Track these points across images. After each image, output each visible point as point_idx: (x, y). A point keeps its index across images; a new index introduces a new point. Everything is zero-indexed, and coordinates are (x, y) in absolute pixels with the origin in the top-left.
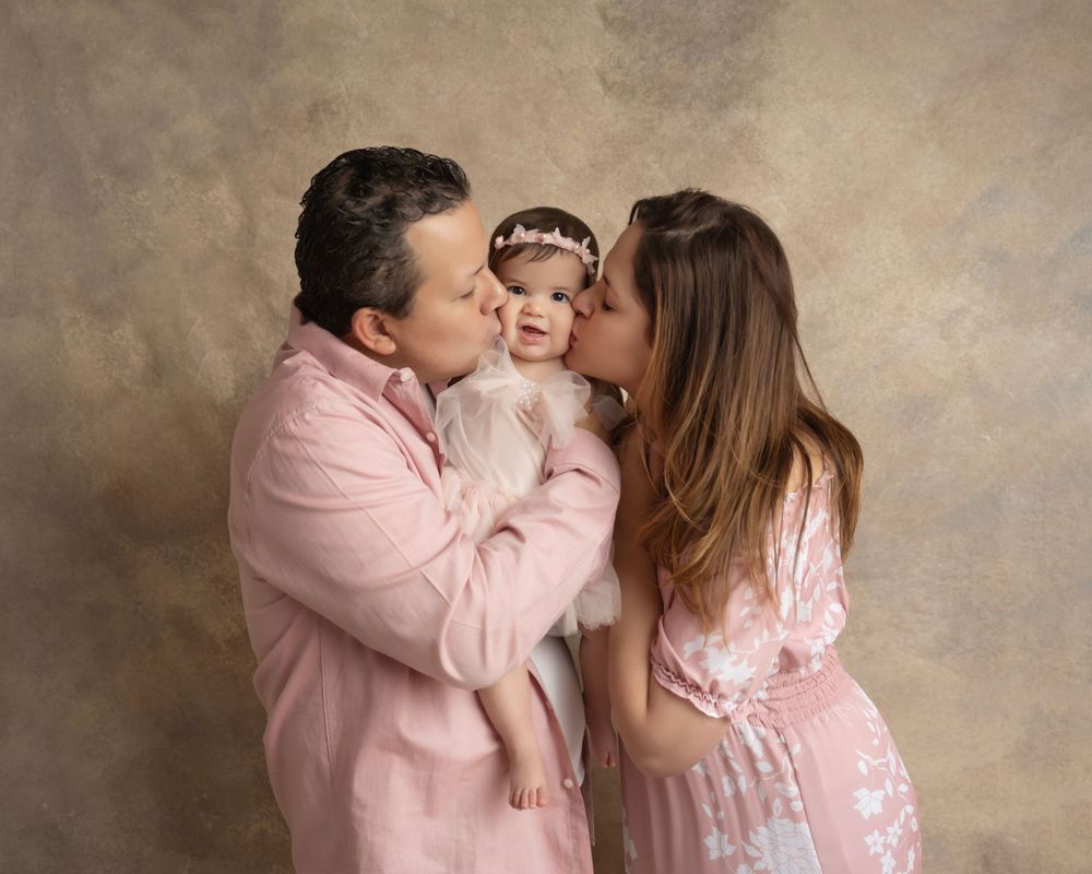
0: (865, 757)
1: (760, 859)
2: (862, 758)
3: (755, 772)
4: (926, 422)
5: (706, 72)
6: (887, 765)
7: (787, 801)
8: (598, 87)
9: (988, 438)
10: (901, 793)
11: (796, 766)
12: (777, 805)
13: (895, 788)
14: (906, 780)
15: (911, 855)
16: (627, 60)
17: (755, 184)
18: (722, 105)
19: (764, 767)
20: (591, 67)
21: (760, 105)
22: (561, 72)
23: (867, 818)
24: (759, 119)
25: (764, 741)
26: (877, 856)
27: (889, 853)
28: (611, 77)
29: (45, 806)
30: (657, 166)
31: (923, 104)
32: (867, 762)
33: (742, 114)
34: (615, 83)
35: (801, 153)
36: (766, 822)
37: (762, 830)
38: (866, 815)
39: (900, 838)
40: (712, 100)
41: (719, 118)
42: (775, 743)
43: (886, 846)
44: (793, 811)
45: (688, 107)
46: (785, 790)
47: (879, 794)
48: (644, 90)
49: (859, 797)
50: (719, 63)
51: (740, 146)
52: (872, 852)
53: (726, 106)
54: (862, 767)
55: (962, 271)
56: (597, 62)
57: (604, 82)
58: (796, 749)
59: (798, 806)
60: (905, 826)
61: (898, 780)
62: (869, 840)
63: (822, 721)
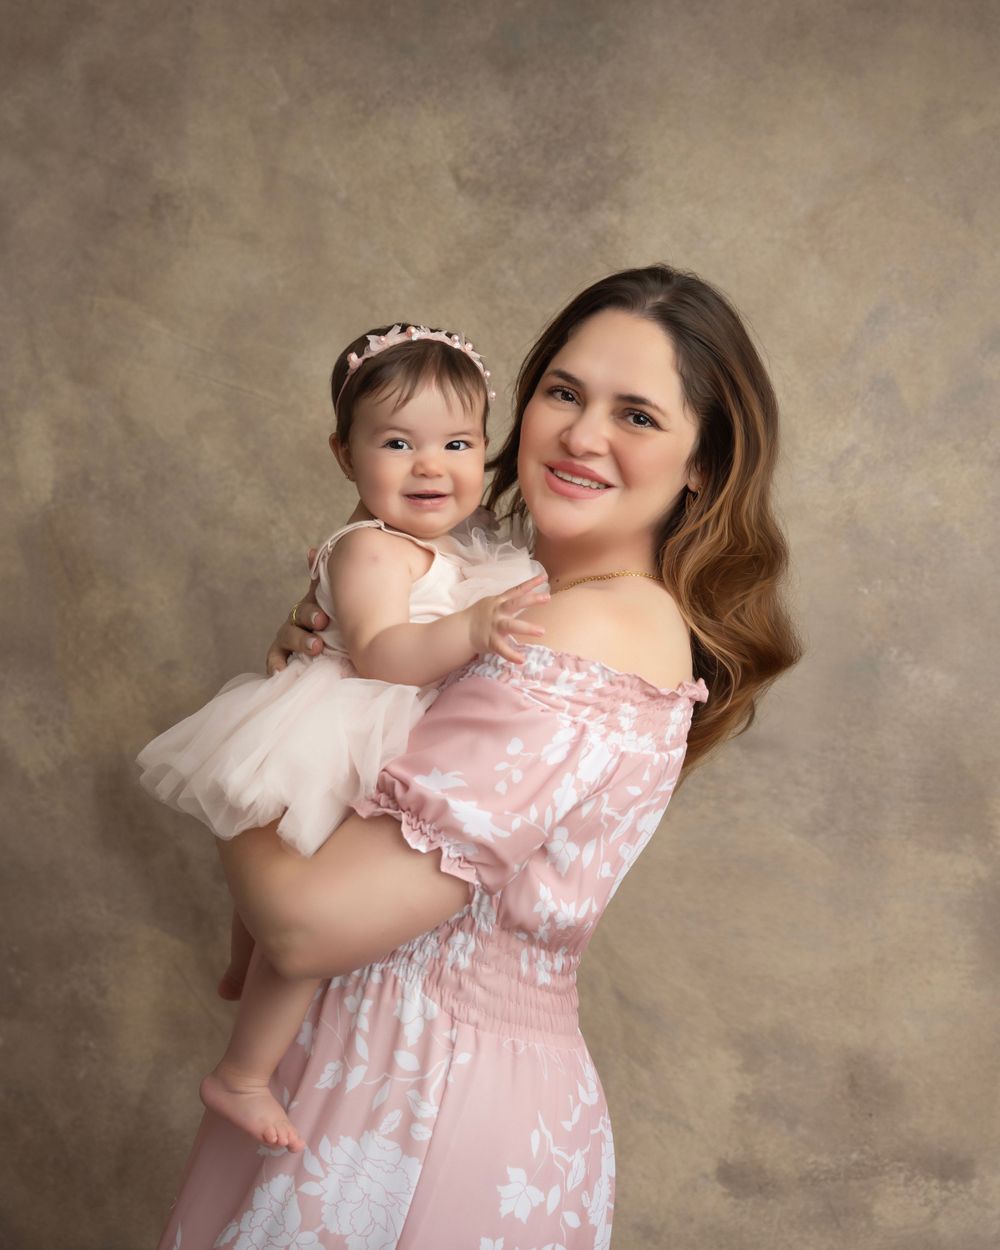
0: (544, 1129)
1: (317, 1179)
2: (539, 1128)
3: (390, 1064)
7: (410, 1119)
8: (451, 184)
9: (866, 591)
10: (564, 1223)
11: (451, 1079)
12: (392, 1119)
13: (559, 1210)
18: (584, 206)
19: (406, 1060)
20: (441, 162)
21: (623, 206)
22: (413, 169)
23: (503, 1215)
24: (623, 222)
25: (429, 1025)
28: (464, 174)
32: (543, 1137)
33: (605, 217)
34: (469, 179)
36: (362, 1134)
37: (347, 1143)
38: (505, 1209)
40: (572, 201)
41: (579, 221)
42: (441, 1036)
44: (410, 1135)
45: (547, 207)
46: (417, 1104)
47: (536, 1196)
48: (499, 188)
49: (512, 1179)
53: (588, 207)
54: (535, 1139)
56: (448, 157)
57: (457, 178)
58: (463, 1058)
59: (423, 1133)
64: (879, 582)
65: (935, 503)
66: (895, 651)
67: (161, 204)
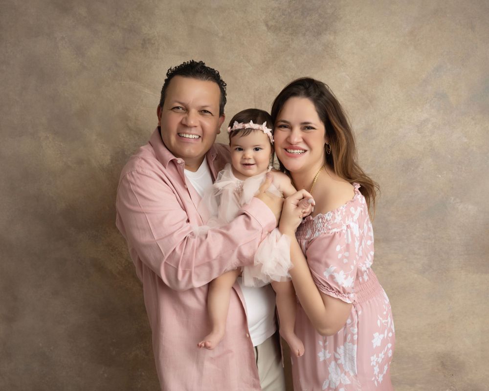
0: (380, 318)
1: (340, 359)
4: (413, 170)
5: (311, 19)
6: (387, 323)
7: (353, 335)
8: (265, 28)
9: (440, 176)
10: (389, 337)
11: (359, 320)
12: (349, 336)
13: (388, 334)
14: (392, 331)
15: (386, 368)
16: (277, 16)
17: (334, 68)
18: (319, 34)
20: (261, 19)
21: (335, 32)
22: (248, 22)
24: (335, 39)
26: (374, 366)
27: (377, 366)
28: (271, 23)
29: (41, 345)
30: (291, 61)
31: (407, 30)
33: (328, 37)
34: (272, 26)
35: (354, 53)
36: (344, 344)
37: (342, 347)
39: (383, 359)
40: (314, 32)
41: (317, 40)
43: (377, 362)
44: (353, 340)
45: (304, 35)
46: (353, 330)
47: (382, 336)
48: (284, 28)
49: (375, 337)
50: (317, 15)
51: (327, 51)
52: (372, 364)
53: (321, 34)
55: (426, 103)
56: (264, 17)
57: (267, 25)
58: (360, 313)
59: (356, 337)
60: (386, 354)
61: (390, 330)
62: (372, 358)
63: (369, 302)
64: (445, 172)
65: (466, 140)
66: (453, 198)
67: (146, 43)
